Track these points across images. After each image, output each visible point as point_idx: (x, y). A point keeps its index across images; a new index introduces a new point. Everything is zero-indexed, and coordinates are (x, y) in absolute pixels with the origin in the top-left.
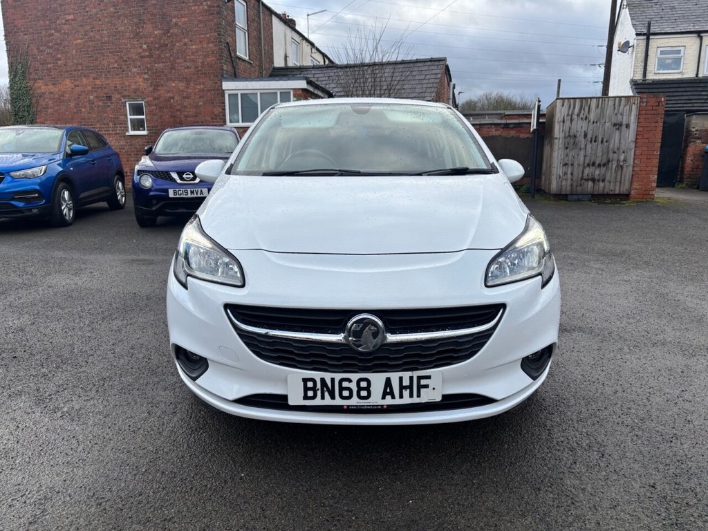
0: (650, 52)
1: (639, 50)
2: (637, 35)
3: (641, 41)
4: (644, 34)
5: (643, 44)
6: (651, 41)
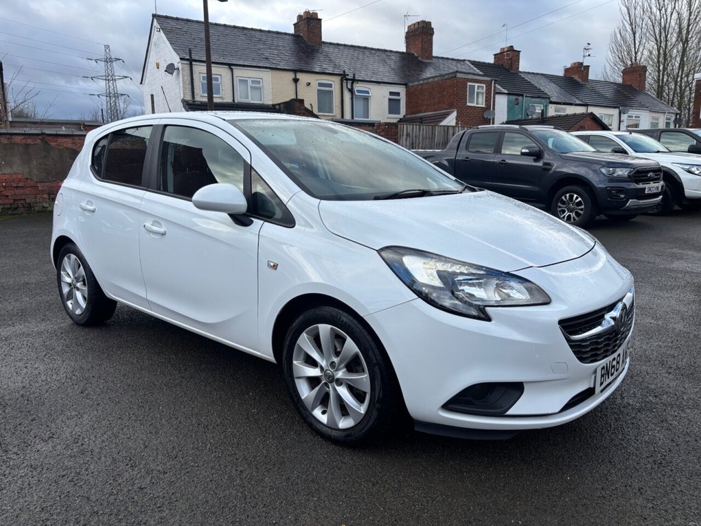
0: (194, 77)
1: (185, 73)
2: (181, 59)
3: (185, 66)
4: (187, 60)
5: (187, 68)
6: (193, 67)
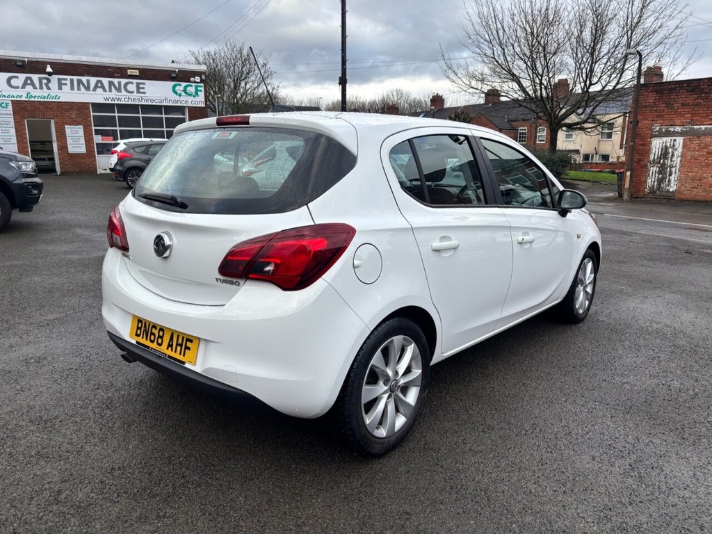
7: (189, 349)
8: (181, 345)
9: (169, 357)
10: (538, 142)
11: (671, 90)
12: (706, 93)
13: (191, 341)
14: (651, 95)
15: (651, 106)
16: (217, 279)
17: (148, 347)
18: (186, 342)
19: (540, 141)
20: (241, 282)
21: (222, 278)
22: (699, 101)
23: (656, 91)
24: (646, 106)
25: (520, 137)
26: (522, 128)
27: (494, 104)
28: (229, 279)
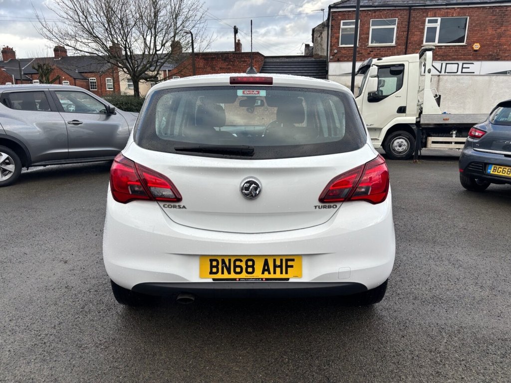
7: (292, 266)
8: (281, 266)
9: (267, 279)
10: (108, 89)
11: (212, 58)
12: (233, 62)
13: (293, 260)
14: (201, 61)
15: (202, 68)
16: (316, 207)
17: (235, 279)
18: (287, 262)
19: (109, 88)
20: (338, 205)
21: (321, 205)
22: (229, 66)
23: (204, 58)
24: (199, 68)
25: (91, 85)
26: (92, 78)
27: (63, 58)
28: (327, 205)
